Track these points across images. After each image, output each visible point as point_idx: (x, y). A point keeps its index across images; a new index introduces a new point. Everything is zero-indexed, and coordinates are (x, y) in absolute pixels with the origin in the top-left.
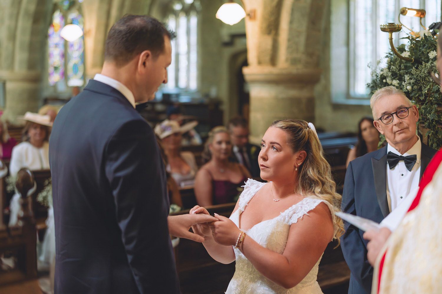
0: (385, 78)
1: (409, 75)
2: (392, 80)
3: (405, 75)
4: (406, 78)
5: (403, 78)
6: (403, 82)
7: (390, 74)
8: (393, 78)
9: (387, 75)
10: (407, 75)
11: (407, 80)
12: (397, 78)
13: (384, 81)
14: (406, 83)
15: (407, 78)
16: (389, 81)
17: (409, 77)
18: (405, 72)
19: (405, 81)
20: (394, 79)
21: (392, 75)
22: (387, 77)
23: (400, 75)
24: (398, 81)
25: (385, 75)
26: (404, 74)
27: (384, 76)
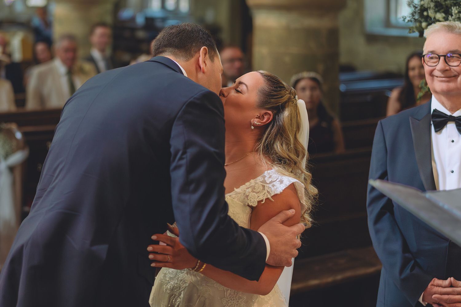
0: (426, 10)
1: (457, 7)
2: (436, 12)
3: (453, 8)
4: (453, 11)
5: (450, 10)
6: (450, 16)
7: (432, 5)
8: (437, 9)
9: (429, 6)
10: (455, 7)
11: (456, 14)
12: (442, 10)
13: (425, 13)
14: (453, 17)
15: (455, 11)
16: (431, 13)
17: (458, 10)
18: (453, 3)
19: (452, 15)
20: (438, 11)
21: (436, 6)
22: (429, 9)
23: (447, 7)
24: (444, 15)
25: (426, 6)
26: (451, 6)
27: (424, 7)
